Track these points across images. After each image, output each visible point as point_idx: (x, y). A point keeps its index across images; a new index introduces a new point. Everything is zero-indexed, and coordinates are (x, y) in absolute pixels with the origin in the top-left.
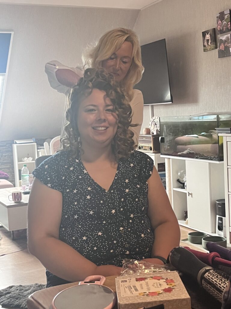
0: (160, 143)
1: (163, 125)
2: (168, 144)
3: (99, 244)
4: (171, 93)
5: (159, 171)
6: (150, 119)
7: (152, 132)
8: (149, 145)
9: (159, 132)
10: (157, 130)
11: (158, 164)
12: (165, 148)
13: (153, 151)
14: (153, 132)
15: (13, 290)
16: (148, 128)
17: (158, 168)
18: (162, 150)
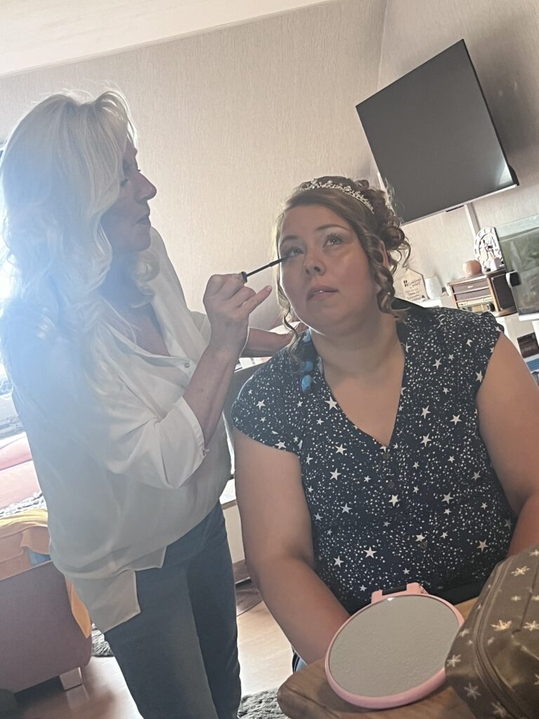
0: (510, 289)
1: (508, 244)
2: (533, 284)
3: (370, 579)
4: (510, 164)
5: (526, 355)
6: (472, 237)
7: (485, 267)
8: (486, 299)
9: (502, 263)
10: (497, 260)
11: (520, 340)
12: (527, 296)
13: (499, 310)
14: (488, 267)
15: (250, 706)
16: (473, 259)
17: (521, 348)
18: (521, 303)
